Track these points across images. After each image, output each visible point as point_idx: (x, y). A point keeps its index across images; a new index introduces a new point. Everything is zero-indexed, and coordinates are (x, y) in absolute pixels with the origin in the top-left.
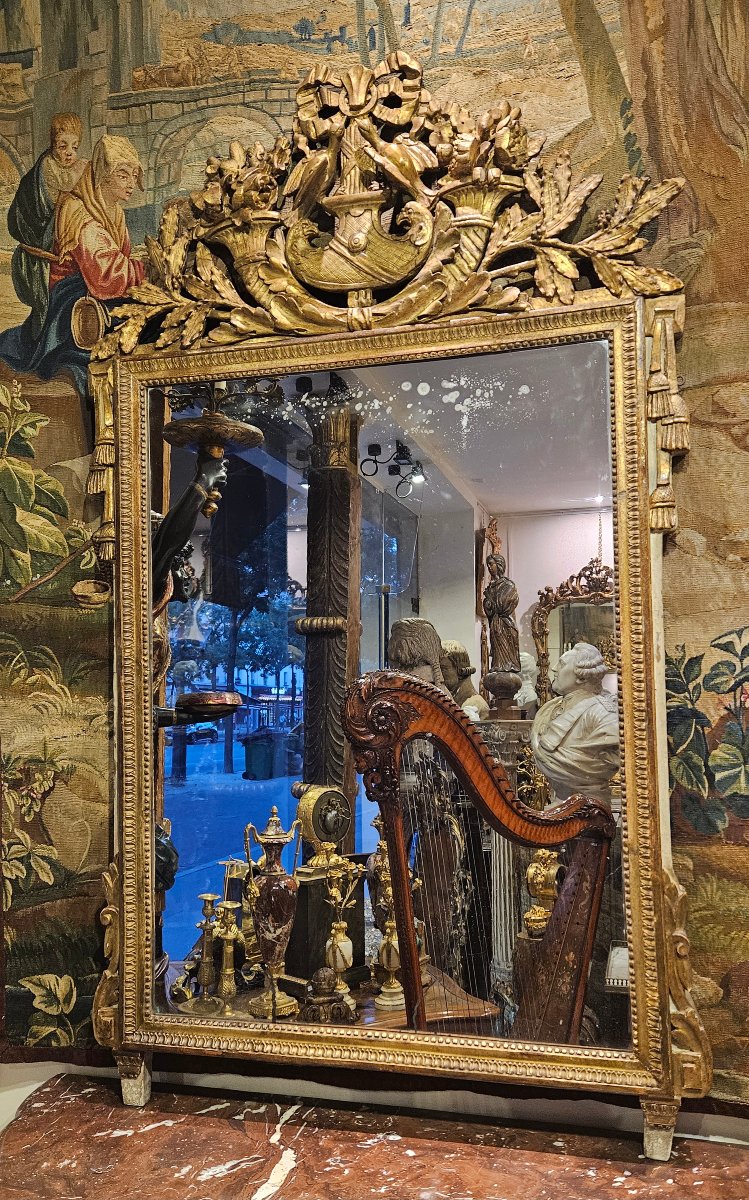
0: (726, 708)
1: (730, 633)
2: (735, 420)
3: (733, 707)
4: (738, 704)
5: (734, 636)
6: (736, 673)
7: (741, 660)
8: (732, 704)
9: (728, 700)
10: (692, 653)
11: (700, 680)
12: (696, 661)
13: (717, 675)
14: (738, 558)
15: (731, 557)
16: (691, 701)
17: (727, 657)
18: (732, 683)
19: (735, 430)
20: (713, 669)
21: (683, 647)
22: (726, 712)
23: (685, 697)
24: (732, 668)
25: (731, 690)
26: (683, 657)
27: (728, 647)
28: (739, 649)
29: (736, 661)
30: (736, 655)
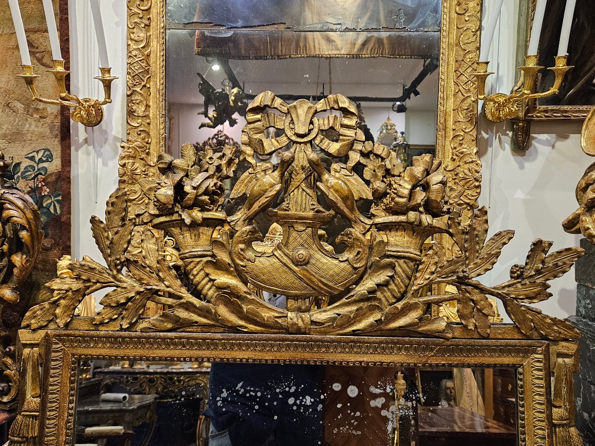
0: (30, 187)
1: (33, 152)
2: (37, 50)
3: (33, 187)
4: (35, 186)
5: (35, 153)
6: (36, 170)
7: (38, 165)
8: (33, 185)
9: (31, 183)
10: (16, 161)
11: (19, 174)
12: (18, 164)
13: (26, 172)
14: (38, 116)
15: (35, 116)
16: (15, 183)
17: (32, 163)
18: (33, 175)
19: (37, 55)
20: (25, 169)
21: (12, 158)
22: (30, 189)
23: (13, 182)
24: (33, 168)
25: (32, 179)
26: (12, 163)
27: (32, 159)
28: (37, 160)
29: (35, 165)
30: (35, 162)
